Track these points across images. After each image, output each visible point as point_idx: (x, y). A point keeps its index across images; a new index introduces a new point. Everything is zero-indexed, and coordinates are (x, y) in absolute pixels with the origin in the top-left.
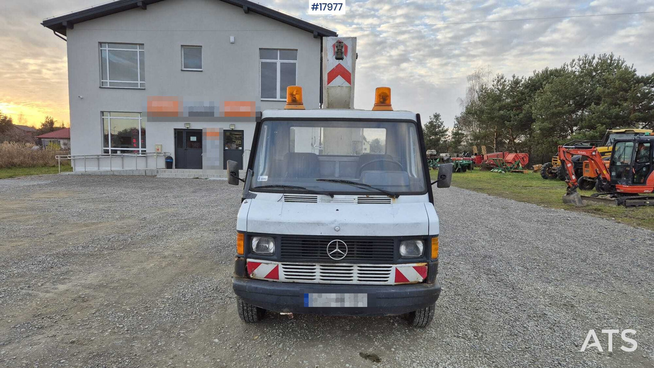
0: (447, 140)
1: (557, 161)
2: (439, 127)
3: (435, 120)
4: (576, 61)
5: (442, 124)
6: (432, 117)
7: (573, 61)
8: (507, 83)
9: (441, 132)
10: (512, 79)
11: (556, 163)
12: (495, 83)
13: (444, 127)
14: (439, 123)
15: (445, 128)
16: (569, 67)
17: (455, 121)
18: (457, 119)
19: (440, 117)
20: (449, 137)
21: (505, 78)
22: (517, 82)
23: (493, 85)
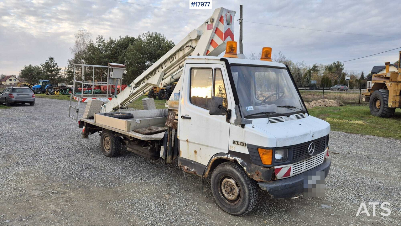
0: (61, 76)
1: (156, 89)
2: (54, 66)
3: (50, 62)
4: (145, 34)
5: (56, 65)
6: (48, 59)
7: (143, 34)
8: (106, 42)
9: (56, 71)
10: (109, 40)
11: (156, 91)
12: (98, 41)
13: (58, 66)
14: (54, 64)
15: (59, 68)
16: (142, 37)
17: (68, 63)
18: (69, 62)
19: (54, 60)
20: (63, 74)
21: (103, 39)
22: (112, 42)
23: (97, 42)
